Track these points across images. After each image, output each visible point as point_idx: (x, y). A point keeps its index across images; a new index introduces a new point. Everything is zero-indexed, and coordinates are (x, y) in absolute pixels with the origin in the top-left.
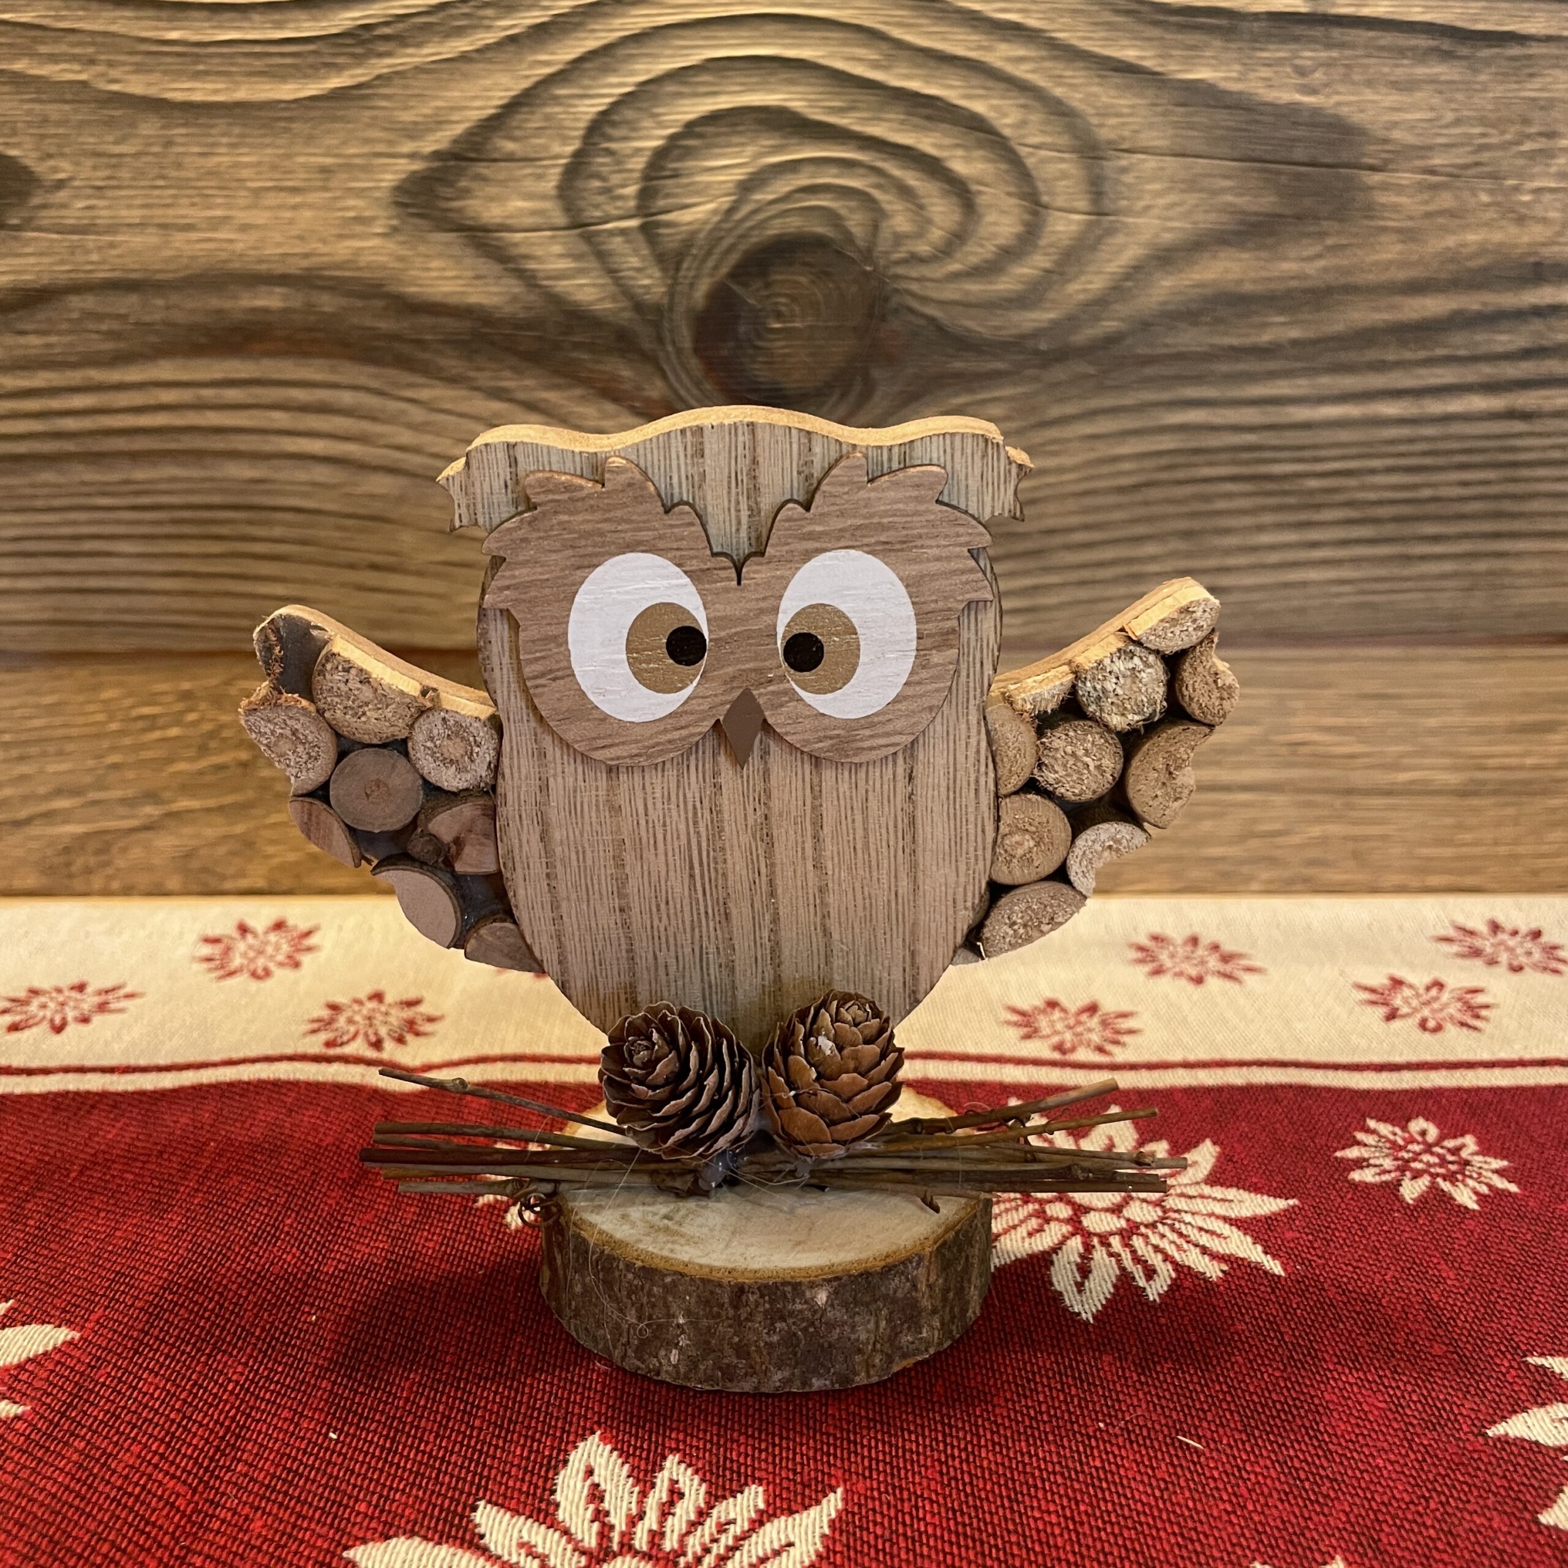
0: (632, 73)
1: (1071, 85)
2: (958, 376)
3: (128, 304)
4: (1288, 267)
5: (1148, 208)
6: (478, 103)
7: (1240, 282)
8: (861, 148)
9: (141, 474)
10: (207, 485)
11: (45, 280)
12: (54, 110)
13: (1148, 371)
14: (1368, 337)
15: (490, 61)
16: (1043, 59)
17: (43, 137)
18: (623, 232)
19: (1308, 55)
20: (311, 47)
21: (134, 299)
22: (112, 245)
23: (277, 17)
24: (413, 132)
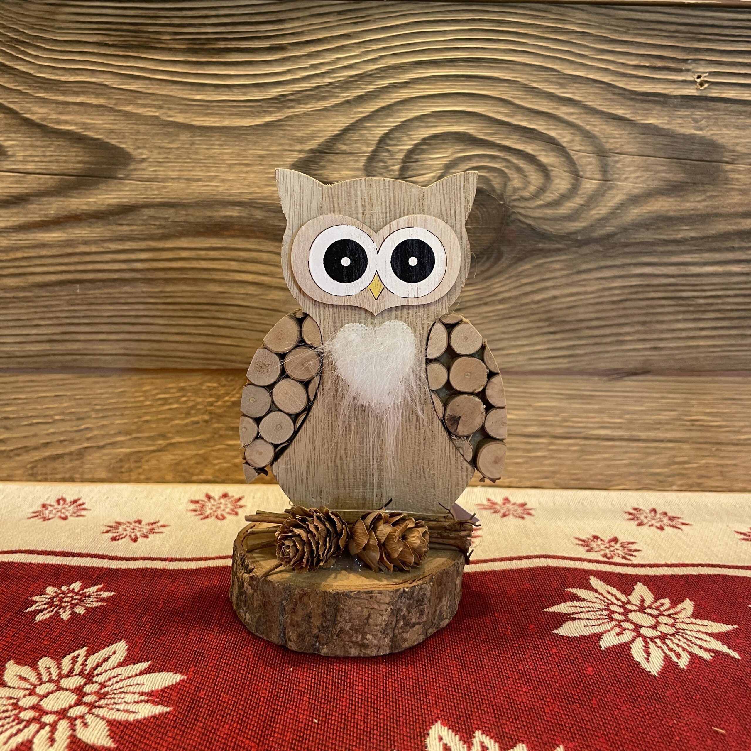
0: (400, 117)
1: (594, 125)
2: (541, 250)
3: (170, 213)
4: (689, 205)
5: (627, 178)
6: (331, 129)
7: (668, 211)
8: (500, 151)
9: (169, 289)
10: (198, 294)
11: (133, 202)
12: (142, 128)
13: (627, 250)
14: (726, 236)
15: (337, 111)
16: (581, 113)
17: (137, 139)
19: (698, 114)
20: (259, 104)
21: (171, 211)
22: (164, 187)
23: (244, 90)
24: (301, 141)
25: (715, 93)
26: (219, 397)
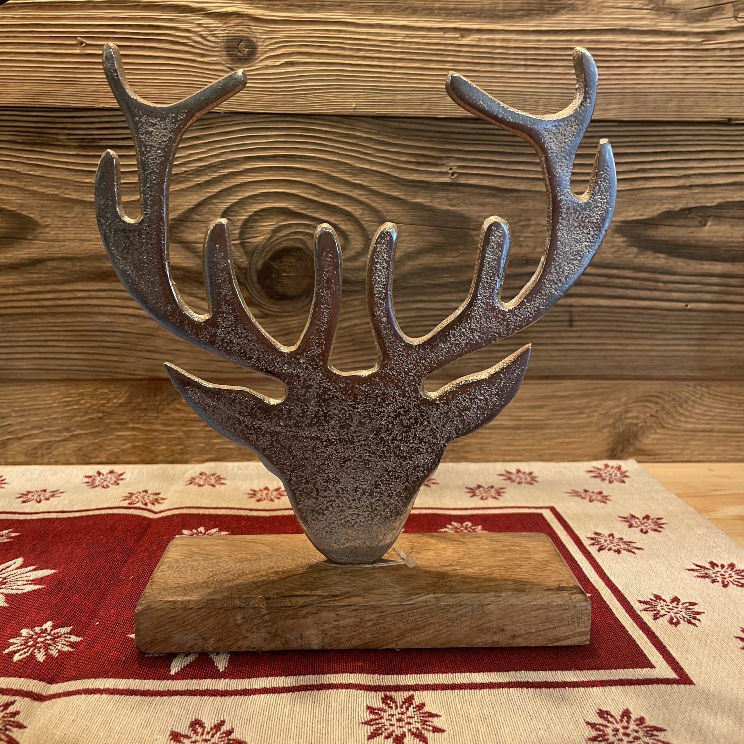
0: (238, 196)
1: (377, 203)
3: (68, 264)
4: (448, 259)
5: (403, 241)
6: (187, 204)
7: (433, 263)
8: (311, 221)
9: (68, 320)
10: (92, 324)
11: (40, 256)
12: (45, 203)
13: (405, 291)
15: (191, 191)
16: (368, 195)
17: (42, 211)
18: (234, 244)
19: (451, 195)
21: (70, 263)
22: (63, 246)
25: (462, 181)
26: (109, 400)
